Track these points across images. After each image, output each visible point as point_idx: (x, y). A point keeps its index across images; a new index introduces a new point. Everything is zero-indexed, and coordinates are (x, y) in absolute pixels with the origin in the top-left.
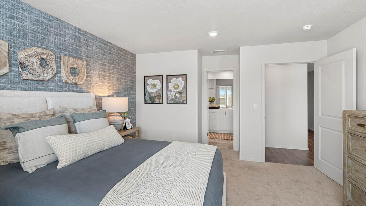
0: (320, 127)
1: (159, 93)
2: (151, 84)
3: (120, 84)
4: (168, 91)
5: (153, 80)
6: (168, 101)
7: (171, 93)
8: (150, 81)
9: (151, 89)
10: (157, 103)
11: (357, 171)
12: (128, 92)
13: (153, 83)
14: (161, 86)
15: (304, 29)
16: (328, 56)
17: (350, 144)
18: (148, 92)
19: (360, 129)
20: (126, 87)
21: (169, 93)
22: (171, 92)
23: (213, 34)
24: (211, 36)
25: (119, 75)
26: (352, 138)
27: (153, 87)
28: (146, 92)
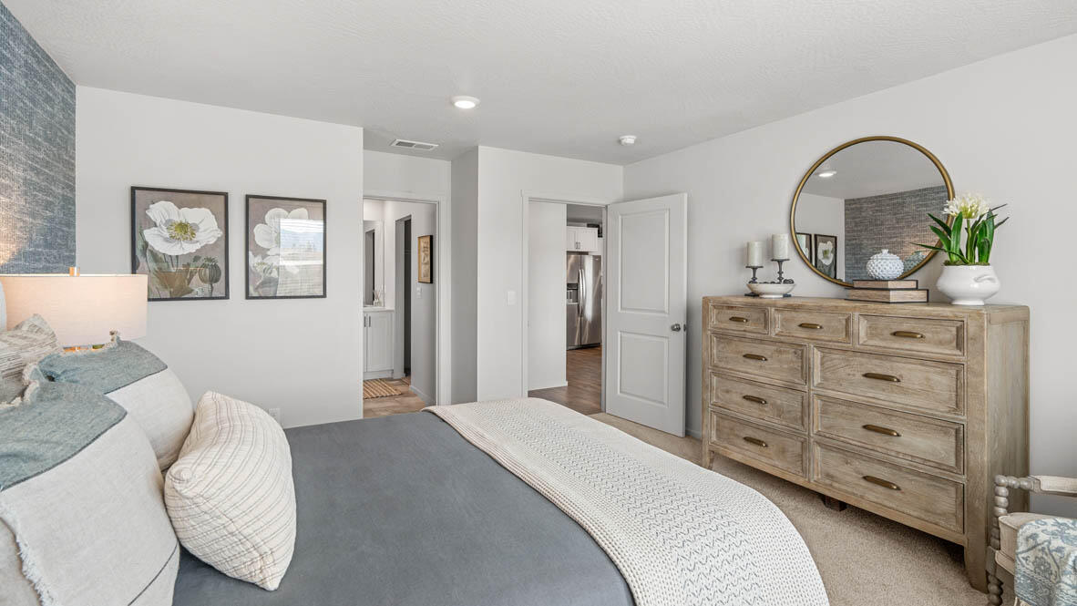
0: (619, 333)
1: (210, 260)
2: (169, 224)
3: (33, 215)
4: (250, 253)
5: (180, 208)
6: (251, 288)
7: (265, 261)
8: (161, 211)
9: (166, 240)
10: (200, 295)
11: (727, 392)
12: (54, 252)
13: (177, 219)
14: (220, 233)
15: (623, 141)
16: (625, 201)
17: (715, 351)
18: (155, 256)
19: (734, 325)
20: (51, 230)
21: (253, 261)
22: (265, 256)
23: (465, 104)
24: (460, 109)
25: (33, 169)
26: (718, 341)
27: (178, 233)
28: (138, 253)
